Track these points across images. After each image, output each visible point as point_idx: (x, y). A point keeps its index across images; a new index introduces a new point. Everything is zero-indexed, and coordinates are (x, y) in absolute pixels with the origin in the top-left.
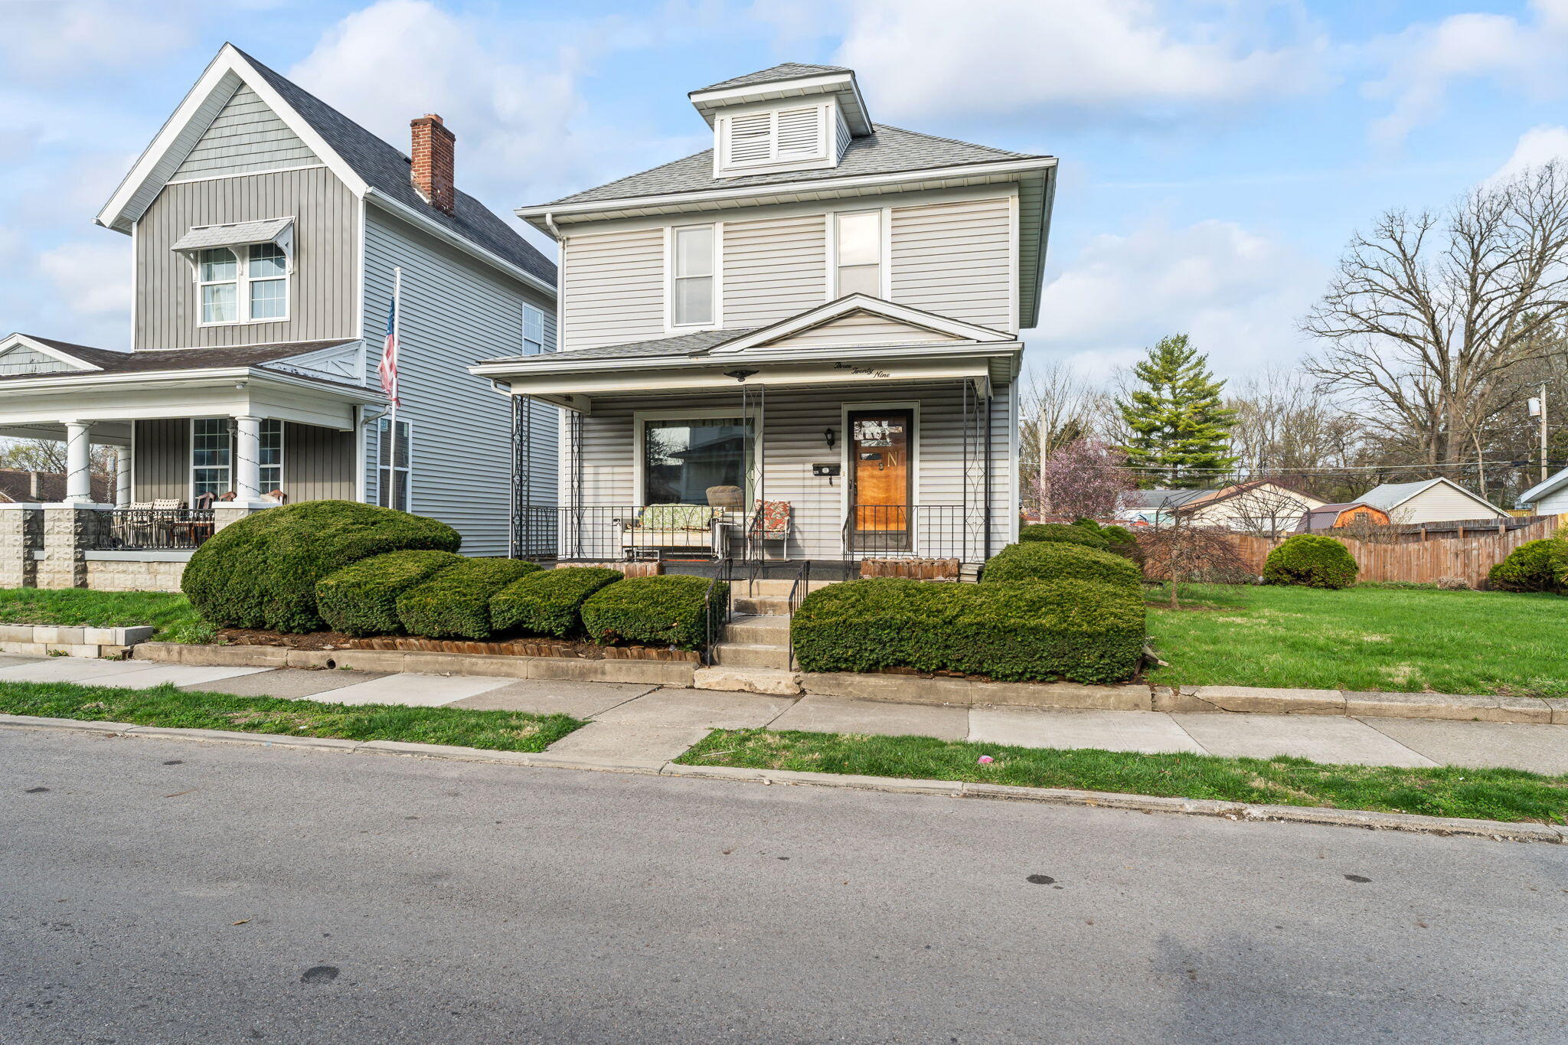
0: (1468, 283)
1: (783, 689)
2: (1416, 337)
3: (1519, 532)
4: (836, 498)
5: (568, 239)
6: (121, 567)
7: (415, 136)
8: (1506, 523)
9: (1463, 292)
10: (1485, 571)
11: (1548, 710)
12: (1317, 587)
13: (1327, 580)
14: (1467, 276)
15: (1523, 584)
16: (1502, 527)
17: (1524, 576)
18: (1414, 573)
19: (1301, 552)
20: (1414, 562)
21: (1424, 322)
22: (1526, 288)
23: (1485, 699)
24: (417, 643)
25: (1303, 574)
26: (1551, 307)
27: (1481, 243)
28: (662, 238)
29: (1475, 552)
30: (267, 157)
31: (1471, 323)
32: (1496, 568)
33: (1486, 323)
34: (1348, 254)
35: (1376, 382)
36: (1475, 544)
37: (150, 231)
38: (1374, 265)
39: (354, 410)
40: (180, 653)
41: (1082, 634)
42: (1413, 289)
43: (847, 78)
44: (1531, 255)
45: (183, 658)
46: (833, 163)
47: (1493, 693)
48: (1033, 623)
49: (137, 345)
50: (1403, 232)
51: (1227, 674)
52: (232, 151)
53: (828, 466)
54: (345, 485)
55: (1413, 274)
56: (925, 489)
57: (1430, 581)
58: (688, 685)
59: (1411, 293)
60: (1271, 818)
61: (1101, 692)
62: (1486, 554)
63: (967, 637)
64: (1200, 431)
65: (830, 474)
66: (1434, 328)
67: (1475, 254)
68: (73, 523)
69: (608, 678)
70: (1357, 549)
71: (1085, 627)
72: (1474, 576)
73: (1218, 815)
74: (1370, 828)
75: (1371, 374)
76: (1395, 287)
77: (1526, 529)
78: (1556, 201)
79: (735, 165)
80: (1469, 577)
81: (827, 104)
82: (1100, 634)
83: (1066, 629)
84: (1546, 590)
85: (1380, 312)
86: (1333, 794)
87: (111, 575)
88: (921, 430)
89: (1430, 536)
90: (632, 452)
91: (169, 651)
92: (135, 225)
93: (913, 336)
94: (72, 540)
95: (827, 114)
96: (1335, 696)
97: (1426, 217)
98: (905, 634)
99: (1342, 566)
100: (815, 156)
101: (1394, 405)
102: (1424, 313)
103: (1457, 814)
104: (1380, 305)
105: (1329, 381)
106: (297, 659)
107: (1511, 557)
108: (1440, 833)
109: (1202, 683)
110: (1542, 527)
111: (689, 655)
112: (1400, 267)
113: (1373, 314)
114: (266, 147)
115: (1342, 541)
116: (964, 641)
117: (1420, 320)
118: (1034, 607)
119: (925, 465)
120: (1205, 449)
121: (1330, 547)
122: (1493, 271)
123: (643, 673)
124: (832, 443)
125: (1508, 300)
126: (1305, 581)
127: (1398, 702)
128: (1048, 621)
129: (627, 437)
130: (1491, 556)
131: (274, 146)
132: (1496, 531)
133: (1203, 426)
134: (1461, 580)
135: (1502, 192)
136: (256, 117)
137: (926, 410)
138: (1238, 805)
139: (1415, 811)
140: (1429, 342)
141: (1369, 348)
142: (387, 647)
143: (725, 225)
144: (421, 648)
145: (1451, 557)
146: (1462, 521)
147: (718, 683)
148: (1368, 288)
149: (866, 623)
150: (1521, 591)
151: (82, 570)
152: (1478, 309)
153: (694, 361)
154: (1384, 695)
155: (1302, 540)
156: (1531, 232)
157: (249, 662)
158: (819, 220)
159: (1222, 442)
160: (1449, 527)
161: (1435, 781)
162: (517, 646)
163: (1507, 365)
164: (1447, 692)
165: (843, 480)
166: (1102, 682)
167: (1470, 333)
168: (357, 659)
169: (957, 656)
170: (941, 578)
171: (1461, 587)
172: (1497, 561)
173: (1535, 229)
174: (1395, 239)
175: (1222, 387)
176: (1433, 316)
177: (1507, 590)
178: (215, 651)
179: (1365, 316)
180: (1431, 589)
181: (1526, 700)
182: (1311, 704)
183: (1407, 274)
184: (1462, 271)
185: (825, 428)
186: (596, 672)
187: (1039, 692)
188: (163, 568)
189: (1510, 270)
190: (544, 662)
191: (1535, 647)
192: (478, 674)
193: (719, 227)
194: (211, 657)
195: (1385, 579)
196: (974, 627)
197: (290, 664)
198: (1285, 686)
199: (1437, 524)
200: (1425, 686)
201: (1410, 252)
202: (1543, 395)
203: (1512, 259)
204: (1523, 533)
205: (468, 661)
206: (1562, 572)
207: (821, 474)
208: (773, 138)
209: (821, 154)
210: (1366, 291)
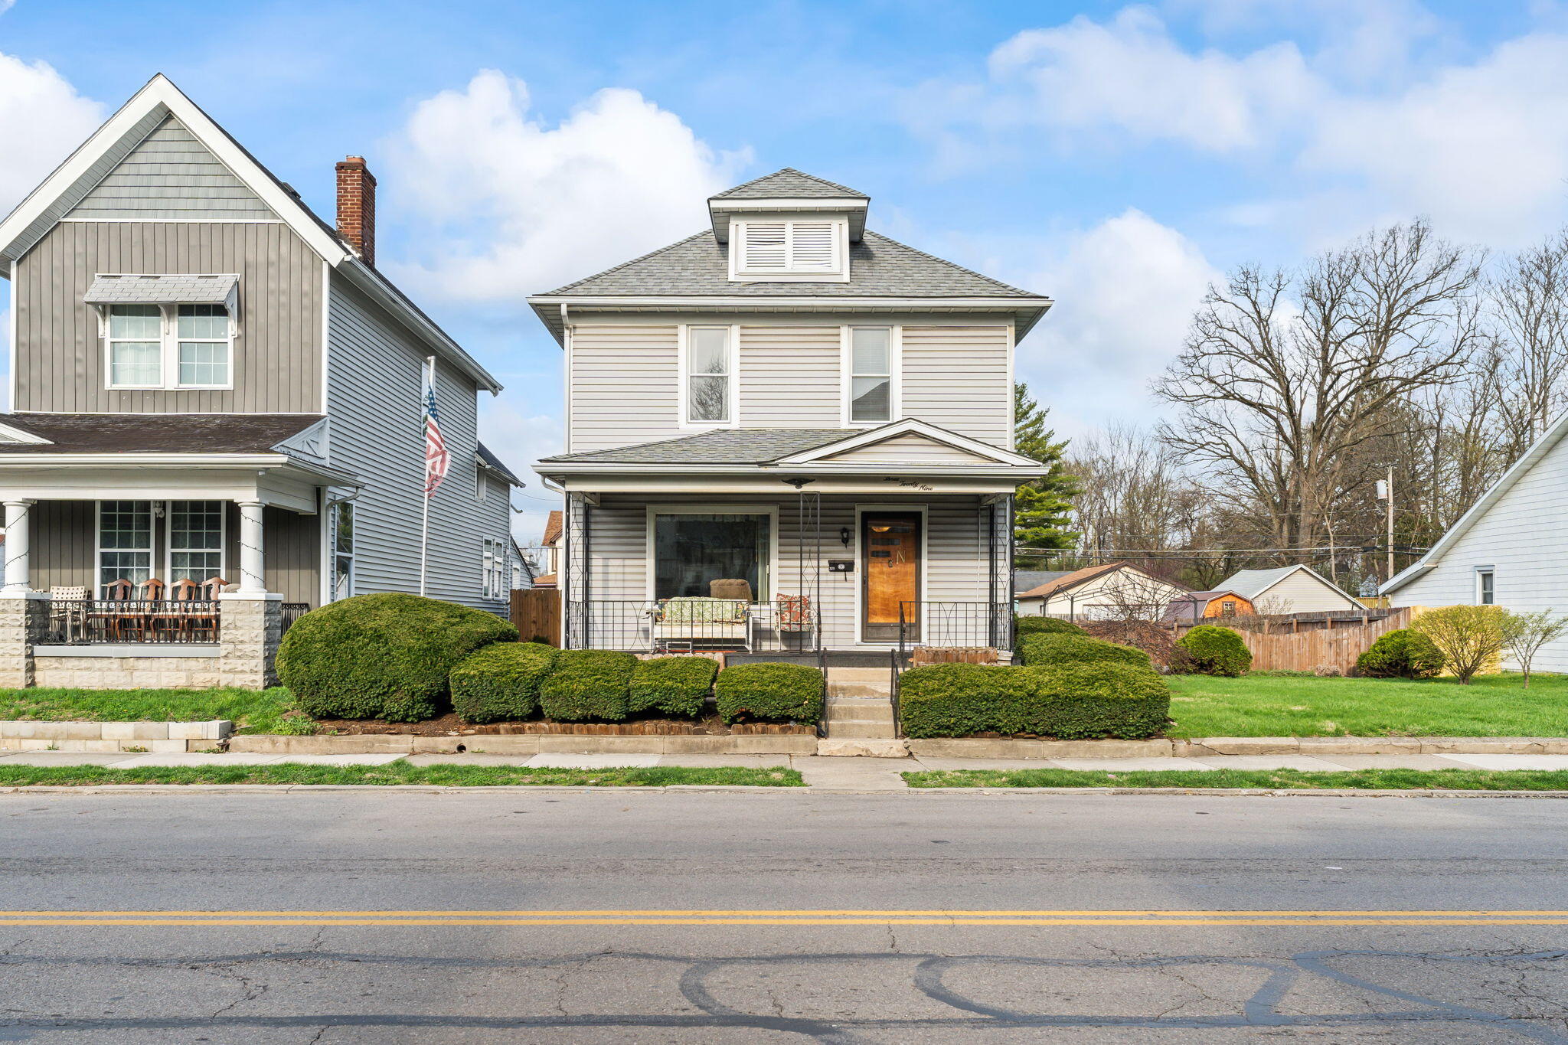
0: (1319, 354)
1: (894, 753)
2: (1270, 407)
3: (1380, 623)
4: (849, 592)
5: (575, 328)
6: (84, 663)
7: (341, 181)
8: (1368, 615)
9: (1315, 361)
10: (1354, 660)
11: (1419, 744)
12: (1218, 675)
13: (1226, 668)
14: (1319, 343)
15: (1384, 670)
16: (1365, 618)
17: (1385, 663)
18: (1295, 661)
19: (1204, 642)
20: (1296, 652)
21: (1278, 391)
22: (1373, 362)
23: (1382, 739)
24: (547, 726)
25: (1206, 663)
26: (1397, 383)
27: (1331, 309)
28: (677, 335)
29: (1345, 642)
30: (201, 204)
31: (1322, 394)
32: (1363, 657)
33: (1335, 397)
34: (1205, 310)
35: (1231, 455)
36: (1345, 634)
37: (34, 273)
38: (1230, 326)
39: (318, 493)
40: (288, 744)
41: (1131, 700)
42: (1267, 354)
43: (863, 203)
44: (1378, 327)
45: (292, 748)
46: (846, 278)
47: (1386, 735)
48: (1094, 693)
49: (17, 406)
50: (1257, 290)
51: (1219, 731)
52: (153, 192)
53: (843, 563)
54: (305, 573)
55: (1267, 338)
56: (933, 585)
57: (1309, 669)
58: (813, 753)
59: (1267, 360)
60: (1289, 795)
61: (1137, 745)
62: (1355, 643)
63: (1045, 706)
64: (1040, 500)
65: (845, 570)
66: (1288, 399)
67: (1326, 321)
68: (24, 615)
69: (740, 750)
70: (1247, 639)
71: (1131, 695)
72: (1345, 663)
73: (1260, 795)
74: (1340, 796)
75: (1227, 445)
76: (1250, 352)
77: (1386, 620)
78: (1399, 268)
79: (751, 270)
80: (1341, 665)
81: (840, 222)
82: (1142, 700)
83: (1118, 697)
84: (1402, 676)
85: (1236, 378)
86: (1317, 783)
87: (70, 673)
88: (929, 531)
89: (1301, 627)
90: (645, 544)
91: (274, 743)
92: (14, 264)
93: (955, 457)
94: (23, 634)
95: (839, 232)
96: (1292, 741)
97: (1280, 276)
98: (998, 704)
99: (1239, 655)
100: (828, 270)
101: (1248, 481)
102: (1278, 381)
103: (1382, 788)
104: (1237, 370)
105: (1184, 451)
106: (424, 745)
107: (1374, 646)
108: (1375, 796)
109: (1204, 736)
110: (1398, 618)
111: (807, 729)
112: (1255, 329)
113: (1228, 378)
114: (201, 192)
115: (1238, 632)
116: (1042, 709)
117: (1274, 389)
118: (1090, 681)
119: (934, 563)
120: (1045, 522)
121: (1228, 637)
122: (1343, 340)
123: (772, 745)
124: (845, 541)
125: (1357, 374)
126: (1206, 670)
127: (1330, 743)
128: (1104, 692)
129: (640, 530)
130: (1358, 646)
131: (212, 193)
132: (1359, 622)
133: (1043, 494)
134: (1335, 668)
135: (1349, 255)
136: (188, 158)
137: (934, 513)
138: (1269, 790)
139: (1362, 787)
140: (1283, 413)
141: (1224, 415)
142: (515, 731)
143: (742, 328)
144: (550, 732)
145: (1325, 645)
146: (1330, 612)
147: (839, 750)
148: (1223, 349)
149: (969, 696)
150: (1383, 677)
151: (31, 669)
152: (1329, 381)
153: (763, 470)
154: (1322, 739)
155: (1203, 631)
156: (1378, 301)
157: (370, 750)
158: (835, 331)
159: (1061, 515)
160: (1318, 618)
161: (1367, 775)
162: (649, 725)
163: (1356, 443)
164: (1360, 735)
165: (857, 575)
166: (1138, 737)
167: (1322, 405)
168: (490, 743)
169: (1036, 721)
170: (983, 664)
171: (1335, 674)
172: (1363, 650)
173: (1380, 298)
174: (1249, 297)
175: (1064, 450)
176: (1288, 387)
177: (1372, 676)
178: (330, 742)
179: (1220, 380)
180: (1311, 676)
181: (1406, 739)
182: (1277, 747)
183: (1262, 337)
184: (1314, 339)
185: (841, 526)
186: (729, 745)
187: (1093, 746)
188: (142, 663)
189: (1360, 340)
190: (680, 739)
191: (1407, 711)
192: (615, 752)
193: (735, 330)
194: (326, 746)
195: (1271, 668)
196: (1051, 698)
197: (416, 750)
198: (1259, 736)
199: (1308, 614)
200: (1346, 732)
201: (1265, 312)
202: (1390, 477)
203: (1361, 330)
204: (1383, 623)
205: (605, 740)
206: (1415, 659)
207: (837, 570)
208: (788, 248)
209: (835, 269)
210: (1221, 353)
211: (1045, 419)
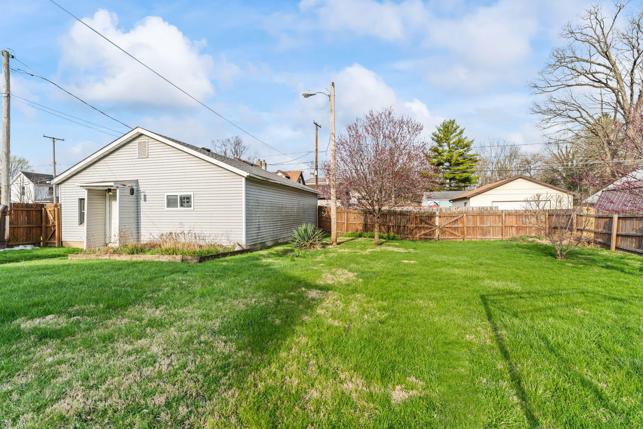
175: (472, 142)
211: (464, 132)
